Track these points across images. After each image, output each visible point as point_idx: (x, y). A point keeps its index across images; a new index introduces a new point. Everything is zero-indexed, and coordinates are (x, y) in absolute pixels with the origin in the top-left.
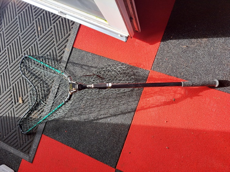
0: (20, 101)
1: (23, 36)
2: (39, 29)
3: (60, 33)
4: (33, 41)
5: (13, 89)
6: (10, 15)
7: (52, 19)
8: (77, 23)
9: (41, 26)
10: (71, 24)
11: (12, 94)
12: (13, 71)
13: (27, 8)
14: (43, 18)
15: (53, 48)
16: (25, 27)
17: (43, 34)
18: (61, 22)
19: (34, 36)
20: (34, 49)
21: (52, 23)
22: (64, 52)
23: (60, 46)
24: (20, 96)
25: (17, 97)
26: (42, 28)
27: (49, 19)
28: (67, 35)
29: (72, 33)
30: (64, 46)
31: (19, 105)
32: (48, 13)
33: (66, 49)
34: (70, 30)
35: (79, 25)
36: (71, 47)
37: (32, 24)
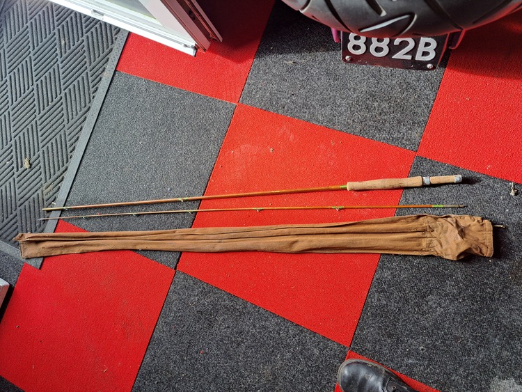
0: (26, 165)
1: (36, 55)
2: (63, 43)
3: (96, 48)
4: (52, 63)
5: (16, 145)
6: (16, 22)
7: (84, 25)
8: (124, 30)
9: (67, 38)
10: (114, 32)
11: (14, 153)
12: (16, 115)
13: (44, 9)
14: (70, 25)
15: (84, 75)
16: (40, 40)
17: (68, 52)
18: (99, 30)
19: (54, 54)
20: (52, 77)
21: (84, 32)
22: (101, 79)
23: (95, 70)
24: (26, 157)
25: (21, 158)
26: (67, 42)
27: (79, 25)
28: (106, 51)
29: (115, 47)
30: (101, 69)
31: (24, 171)
32: (78, 15)
33: (105, 73)
34: (112, 42)
35: (127, 34)
36: (113, 70)
37: (52, 34)
